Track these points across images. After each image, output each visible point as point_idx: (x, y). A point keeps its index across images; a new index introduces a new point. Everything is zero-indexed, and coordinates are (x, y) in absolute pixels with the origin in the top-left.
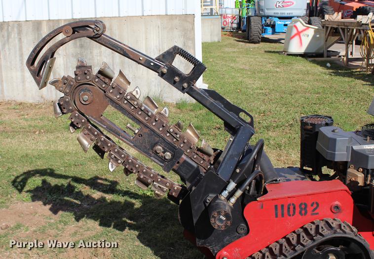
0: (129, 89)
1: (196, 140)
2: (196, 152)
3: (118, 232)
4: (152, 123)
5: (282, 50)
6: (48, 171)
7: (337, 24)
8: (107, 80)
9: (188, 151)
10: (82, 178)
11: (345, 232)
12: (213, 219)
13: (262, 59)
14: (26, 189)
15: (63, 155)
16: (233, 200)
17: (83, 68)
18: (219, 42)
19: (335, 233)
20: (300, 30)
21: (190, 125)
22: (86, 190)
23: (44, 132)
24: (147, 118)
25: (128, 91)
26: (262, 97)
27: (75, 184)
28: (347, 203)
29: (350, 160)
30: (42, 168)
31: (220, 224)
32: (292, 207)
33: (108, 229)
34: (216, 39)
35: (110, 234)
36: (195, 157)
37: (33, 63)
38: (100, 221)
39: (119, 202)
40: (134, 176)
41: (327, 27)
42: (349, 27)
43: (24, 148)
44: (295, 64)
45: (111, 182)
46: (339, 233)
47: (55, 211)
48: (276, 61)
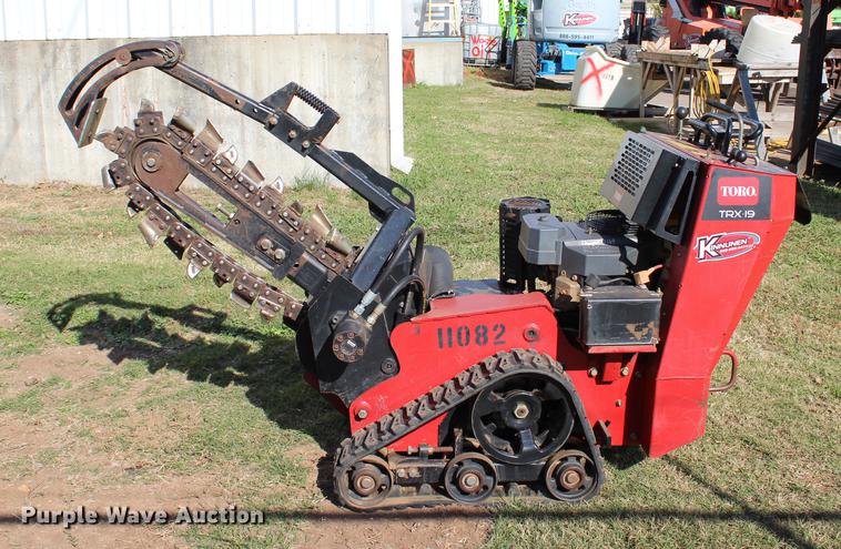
0: (221, 149)
1: (327, 231)
2: (324, 248)
3: (217, 388)
4: (256, 202)
5: (567, 103)
6: (112, 296)
7: (660, 57)
8: (185, 135)
9: (313, 247)
10: (169, 307)
11: (536, 367)
12: (337, 346)
13: (527, 118)
14: (71, 324)
15: (140, 271)
16: (372, 319)
17: (149, 116)
18: (459, 85)
19: (521, 368)
20: (598, 67)
21: (317, 208)
22: (172, 326)
23: (113, 235)
24: (247, 195)
25: (219, 152)
26: (507, 182)
27: (157, 318)
28: (548, 327)
29: (560, 263)
30: (101, 292)
31: (347, 353)
32: (463, 331)
33: (202, 384)
34: (453, 81)
35: (204, 391)
36: (323, 256)
37: (69, 106)
38: (189, 373)
39: (226, 345)
40: (227, 287)
41: (646, 63)
42: (679, 65)
43: (75, 260)
44: (585, 127)
45: (216, 314)
46: (528, 367)
47: (116, 358)
48: (552, 122)
